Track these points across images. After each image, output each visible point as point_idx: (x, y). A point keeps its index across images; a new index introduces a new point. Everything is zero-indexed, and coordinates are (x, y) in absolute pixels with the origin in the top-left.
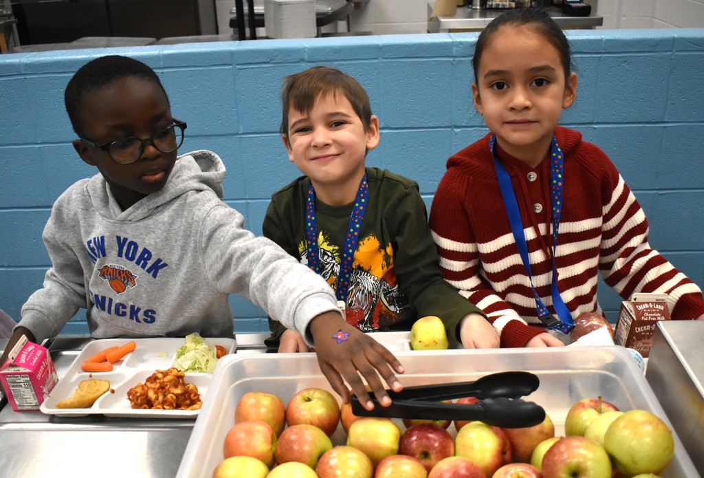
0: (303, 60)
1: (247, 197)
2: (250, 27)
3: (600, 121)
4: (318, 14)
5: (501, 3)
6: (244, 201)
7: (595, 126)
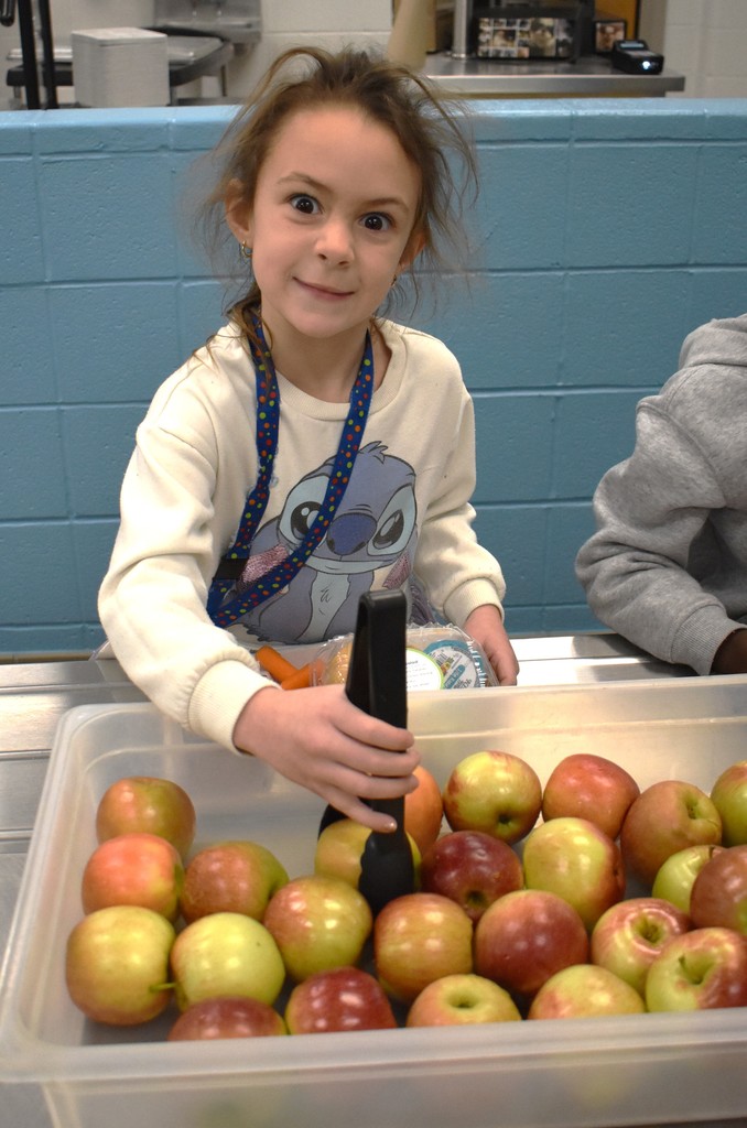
0: (164, 147)
1: (60, 400)
2: (45, 85)
3: (699, 261)
4: (171, 64)
5: (503, 49)
6: (54, 408)
7: (692, 270)
